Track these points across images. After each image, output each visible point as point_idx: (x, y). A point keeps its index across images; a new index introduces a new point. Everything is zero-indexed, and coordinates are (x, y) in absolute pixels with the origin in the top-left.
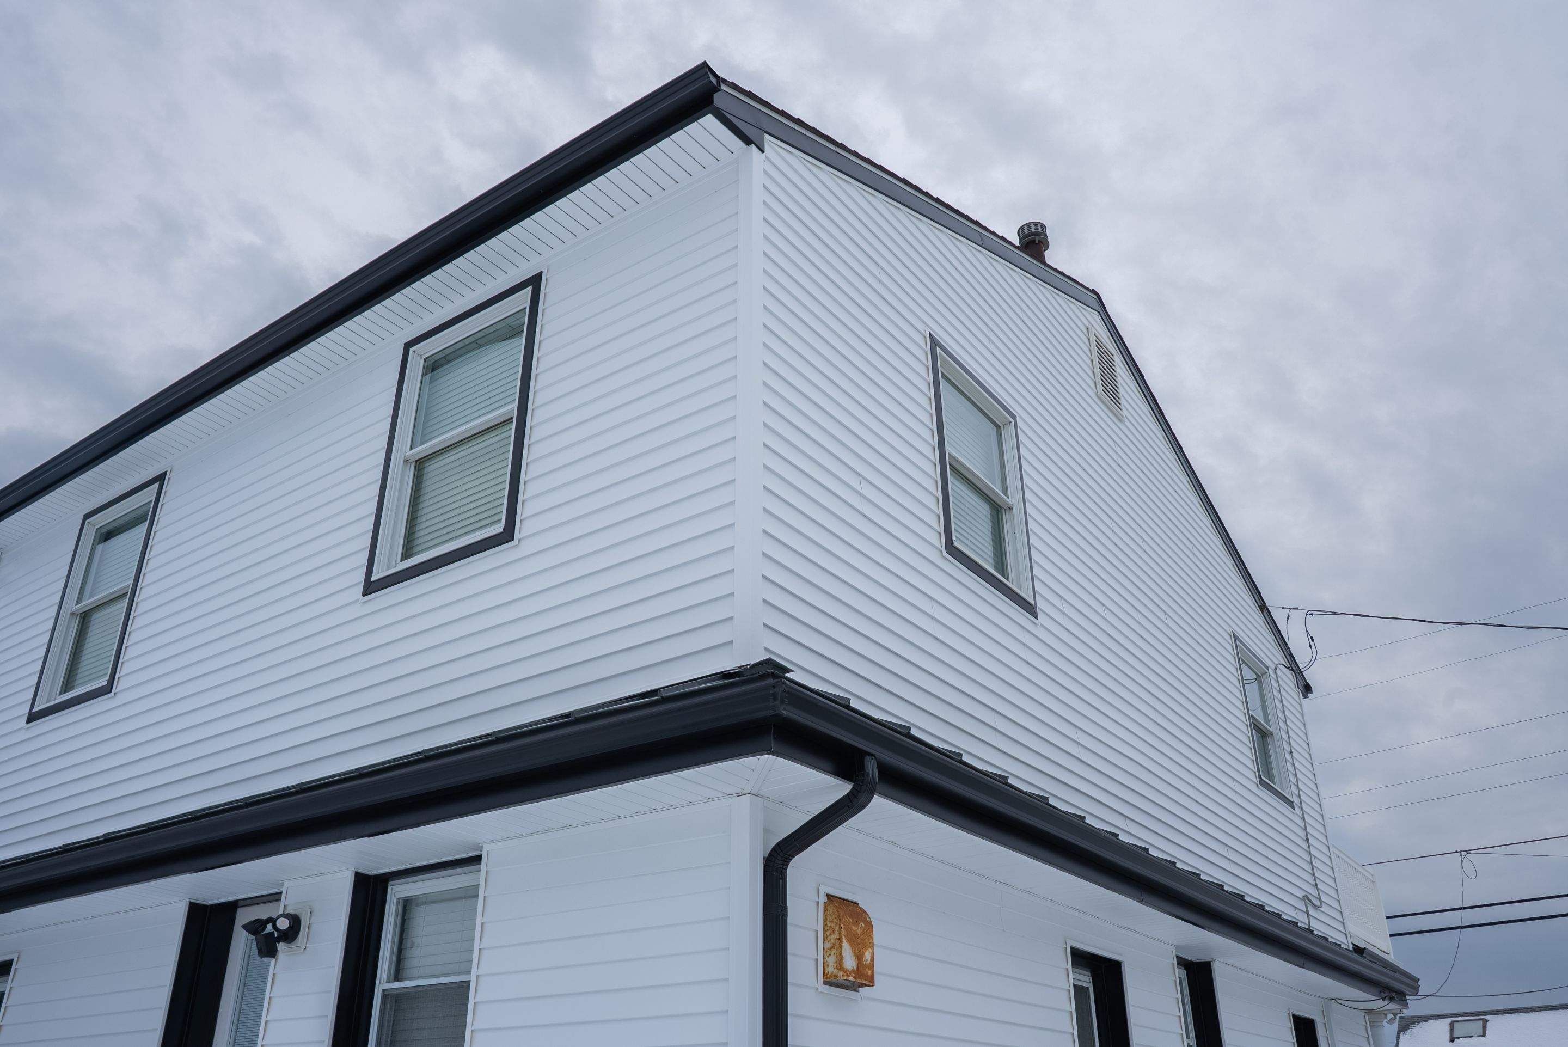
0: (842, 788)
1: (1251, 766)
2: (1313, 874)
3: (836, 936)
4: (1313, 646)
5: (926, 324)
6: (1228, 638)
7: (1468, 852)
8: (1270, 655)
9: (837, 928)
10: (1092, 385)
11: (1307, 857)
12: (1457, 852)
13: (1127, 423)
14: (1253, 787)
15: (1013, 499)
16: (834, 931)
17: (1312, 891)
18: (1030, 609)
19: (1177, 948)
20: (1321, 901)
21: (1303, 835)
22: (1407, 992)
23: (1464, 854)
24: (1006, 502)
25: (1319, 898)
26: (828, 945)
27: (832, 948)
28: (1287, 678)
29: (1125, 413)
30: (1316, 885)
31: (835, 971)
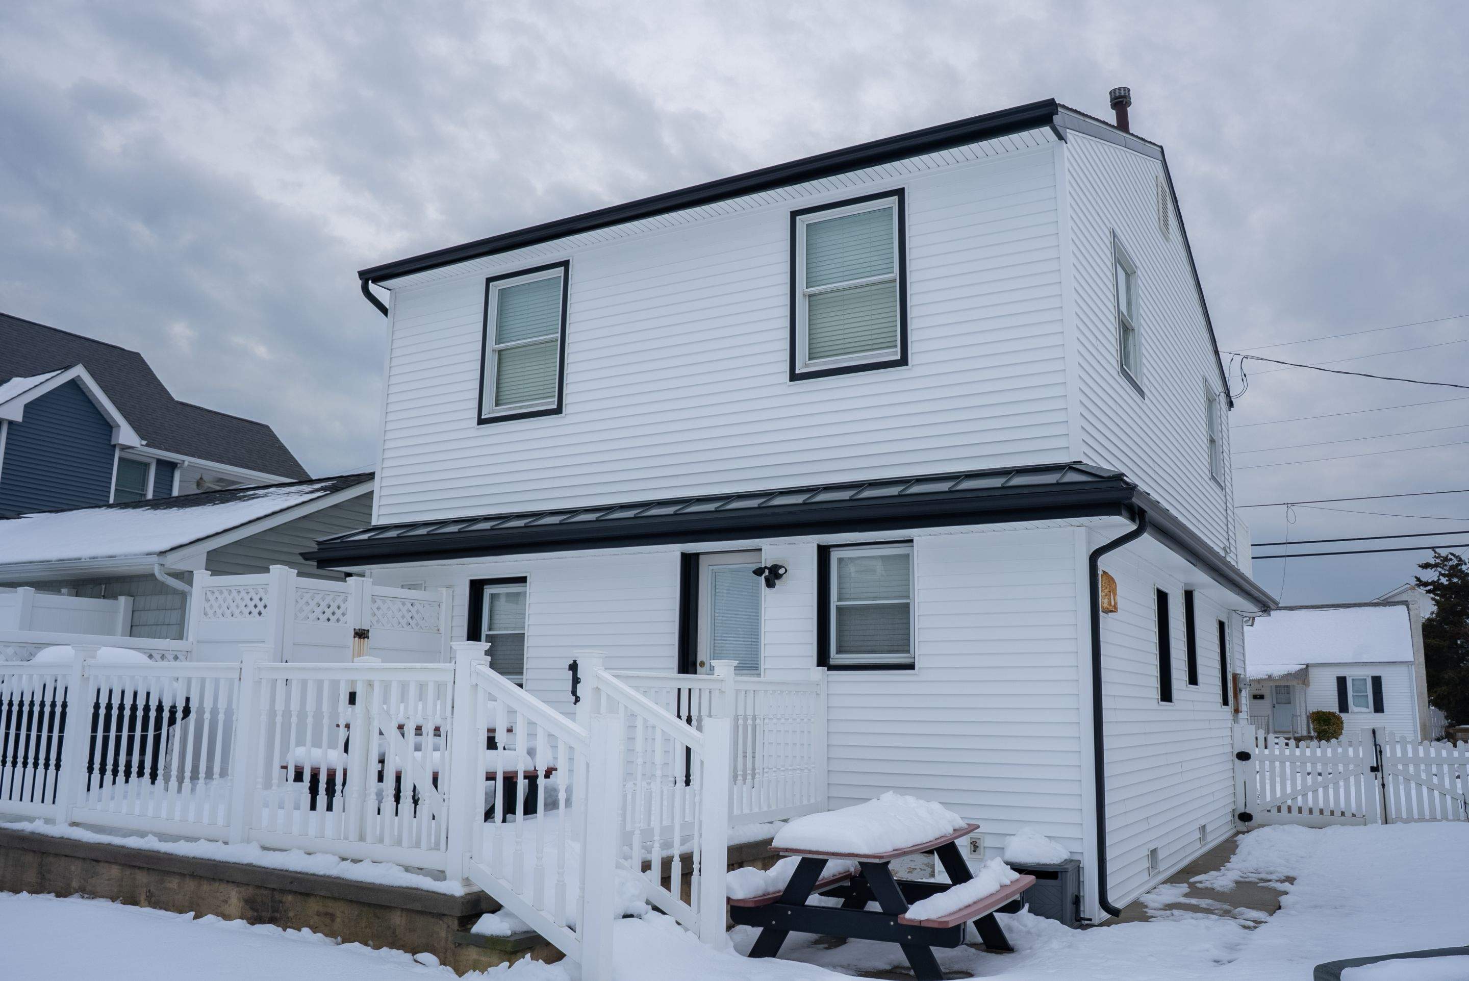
0: (1133, 527)
1: (1207, 466)
2: (1228, 533)
3: (1108, 589)
4: (1245, 380)
5: (1111, 223)
6: (1201, 379)
7: (1293, 504)
8: (1218, 387)
9: (1108, 587)
10: (1157, 219)
11: (1225, 521)
12: (1284, 504)
13: (1171, 243)
14: (1207, 479)
15: (1134, 324)
16: (1107, 588)
17: (1228, 545)
18: (1142, 393)
19: (1185, 584)
20: (1230, 550)
21: (1224, 507)
22: (1272, 607)
23: (1289, 505)
24: (1131, 326)
25: (1230, 548)
26: (1103, 594)
27: (1106, 595)
28: (1223, 399)
29: (1171, 237)
30: (1228, 539)
31: (1108, 606)
